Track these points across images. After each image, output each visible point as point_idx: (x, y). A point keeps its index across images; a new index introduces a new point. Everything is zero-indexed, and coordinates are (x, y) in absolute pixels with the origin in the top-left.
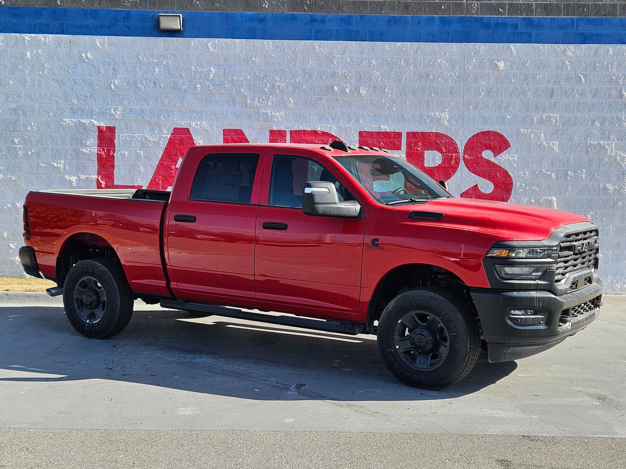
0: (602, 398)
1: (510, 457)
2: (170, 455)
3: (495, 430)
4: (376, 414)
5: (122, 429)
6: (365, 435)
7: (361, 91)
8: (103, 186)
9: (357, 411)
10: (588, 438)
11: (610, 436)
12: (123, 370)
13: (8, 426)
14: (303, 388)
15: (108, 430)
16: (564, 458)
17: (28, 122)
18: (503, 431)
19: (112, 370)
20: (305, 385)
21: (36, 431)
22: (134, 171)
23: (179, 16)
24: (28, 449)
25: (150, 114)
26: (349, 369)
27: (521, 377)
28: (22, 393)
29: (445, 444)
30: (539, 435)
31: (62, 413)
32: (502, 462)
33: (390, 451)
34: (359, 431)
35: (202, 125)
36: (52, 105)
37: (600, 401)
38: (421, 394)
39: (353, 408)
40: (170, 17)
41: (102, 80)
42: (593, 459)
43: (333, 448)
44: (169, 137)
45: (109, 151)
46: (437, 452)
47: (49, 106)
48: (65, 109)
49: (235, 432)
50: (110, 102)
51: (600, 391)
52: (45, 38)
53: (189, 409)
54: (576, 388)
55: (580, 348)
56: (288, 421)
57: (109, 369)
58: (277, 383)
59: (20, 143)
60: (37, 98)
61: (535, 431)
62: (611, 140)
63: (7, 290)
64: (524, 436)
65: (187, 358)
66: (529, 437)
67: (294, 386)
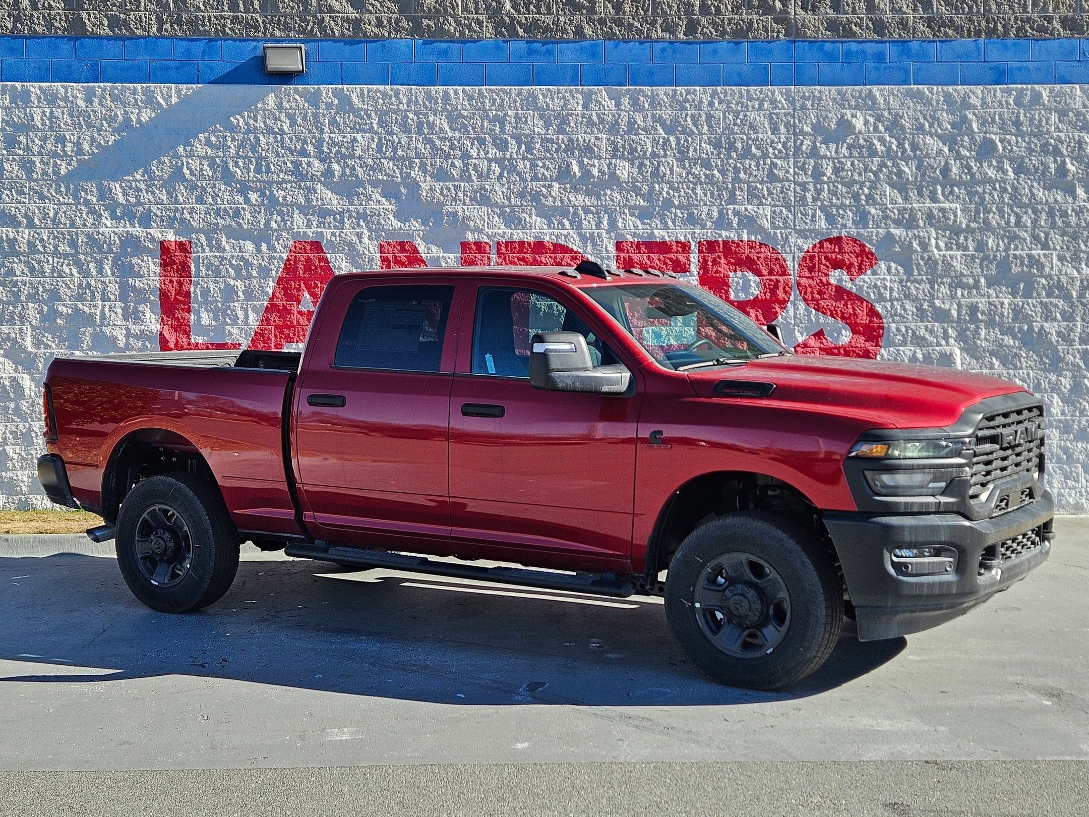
0: (1054, 694)
1: (906, 799)
2: (320, 811)
3: (875, 753)
4: (670, 732)
5: (232, 768)
6: (655, 767)
7: (618, 172)
8: (172, 345)
9: (637, 727)
10: (1037, 762)
11: (1074, 758)
12: (223, 666)
13: (33, 769)
14: (541, 689)
15: (209, 770)
16: (998, 796)
17: (37, 236)
18: (892, 754)
19: (203, 666)
20: (544, 684)
21: (82, 776)
22: (224, 318)
23: (300, 48)
24: (71, 808)
25: (252, 218)
26: (617, 655)
27: (914, 661)
28: (51, 711)
29: (795, 780)
30: (954, 759)
31: (125, 743)
32: (893, 806)
33: (701, 793)
34: (643, 761)
35: (343, 235)
36: (79, 206)
37: (1054, 699)
38: (746, 694)
39: (631, 721)
40: (284, 50)
41: (166, 161)
42: (1047, 797)
43: (601, 791)
44: (286, 258)
45: (180, 284)
46: (781, 792)
47: (74, 209)
48: (102, 212)
49: (429, 767)
50: (181, 198)
51: (1052, 682)
52: (66, 88)
53: (346, 730)
54: (1010, 678)
55: (1013, 609)
56: (519, 746)
57: (198, 665)
58: (495, 682)
59: (24, 273)
60: (52, 195)
61: (946, 752)
62: (1049, 249)
63: (8, 532)
64: (926, 762)
65: (334, 643)
66: (936, 763)
67: (524, 686)
